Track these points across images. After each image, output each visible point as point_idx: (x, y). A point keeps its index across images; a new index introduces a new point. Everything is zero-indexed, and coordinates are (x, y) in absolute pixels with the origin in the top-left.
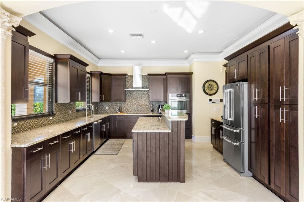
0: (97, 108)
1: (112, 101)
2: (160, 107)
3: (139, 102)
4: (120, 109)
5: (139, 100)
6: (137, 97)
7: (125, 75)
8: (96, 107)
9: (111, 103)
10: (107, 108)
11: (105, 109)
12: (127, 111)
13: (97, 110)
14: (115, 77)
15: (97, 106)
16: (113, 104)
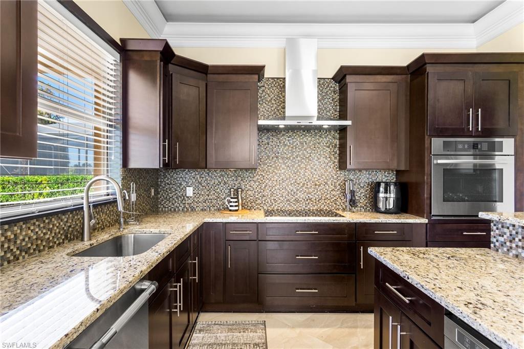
0: (157, 193)
1: (209, 169)
2: (382, 189)
3: (302, 172)
4: (237, 198)
5: (303, 165)
6: (295, 154)
7: (258, 71)
8: (149, 190)
9: (205, 173)
10: (190, 192)
11: (184, 197)
12: (259, 201)
13: (156, 198)
14: (222, 78)
15: (157, 186)
16: (212, 179)
